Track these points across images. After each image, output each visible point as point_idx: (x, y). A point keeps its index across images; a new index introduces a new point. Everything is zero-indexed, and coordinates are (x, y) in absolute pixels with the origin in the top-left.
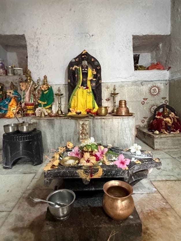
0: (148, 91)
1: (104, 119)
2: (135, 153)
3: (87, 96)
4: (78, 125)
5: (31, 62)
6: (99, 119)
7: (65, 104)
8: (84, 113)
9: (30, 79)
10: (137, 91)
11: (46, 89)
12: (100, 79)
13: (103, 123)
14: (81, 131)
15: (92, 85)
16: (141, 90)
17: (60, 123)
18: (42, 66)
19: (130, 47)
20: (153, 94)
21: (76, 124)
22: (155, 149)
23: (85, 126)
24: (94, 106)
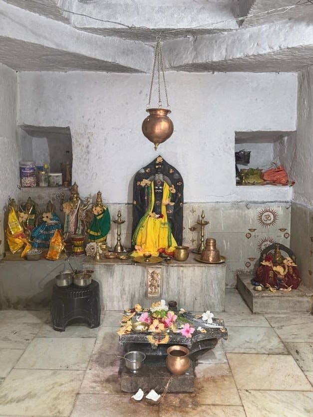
0: (256, 218)
1: (182, 266)
2: (207, 321)
3: (160, 229)
4: (146, 273)
5: (77, 169)
6: (175, 266)
7: (126, 234)
8: (155, 254)
9: (77, 198)
10: (239, 216)
11: (99, 213)
12: (181, 200)
13: (181, 273)
14: (150, 282)
15: (168, 212)
16: (246, 216)
17: (122, 270)
18: (94, 175)
19: (230, 149)
20: (266, 222)
21: (144, 272)
22: (254, 312)
23: (155, 276)
24: (170, 243)
